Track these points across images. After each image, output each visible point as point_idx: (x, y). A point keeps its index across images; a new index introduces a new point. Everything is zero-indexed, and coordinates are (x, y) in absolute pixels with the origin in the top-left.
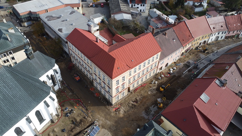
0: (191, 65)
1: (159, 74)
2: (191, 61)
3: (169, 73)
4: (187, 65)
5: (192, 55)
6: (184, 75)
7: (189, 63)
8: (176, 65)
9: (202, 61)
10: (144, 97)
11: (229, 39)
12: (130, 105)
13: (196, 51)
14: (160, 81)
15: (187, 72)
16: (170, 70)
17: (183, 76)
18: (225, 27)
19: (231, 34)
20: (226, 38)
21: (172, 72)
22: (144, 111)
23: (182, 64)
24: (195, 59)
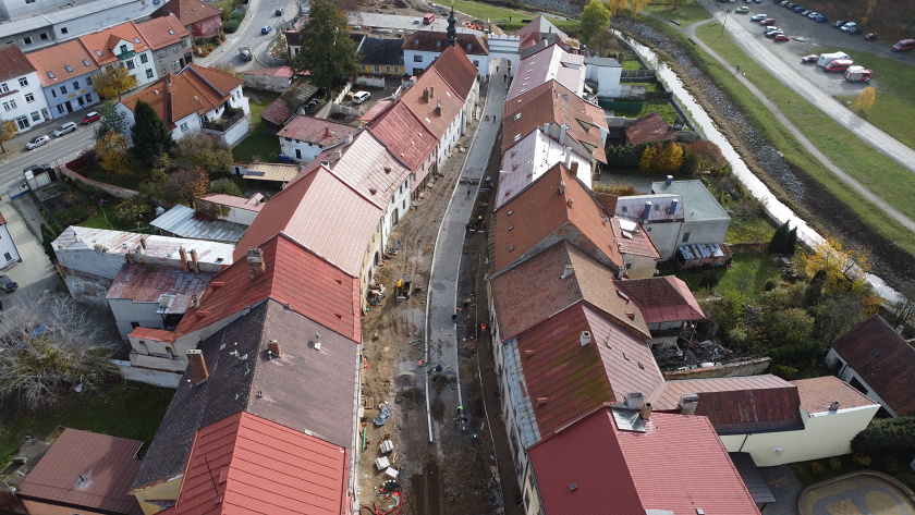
0: (419, 385)
2: (406, 369)
3: (391, 487)
4: (407, 395)
5: (382, 339)
6: (438, 446)
7: (404, 380)
8: (376, 427)
11: (421, 194)
13: (379, 310)
15: (437, 425)
16: (377, 471)
17: (440, 454)
18: (396, 164)
19: (421, 175)
20: (415, 196)
21: (393, 473)
23: (390, 406)
24: (408, 348)
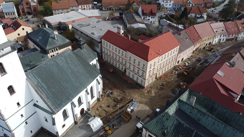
0: (201, 60)
1: (177, 67)
2: (201, 57)
3: (185, 66)
4: (198, 60)
5: (201, 53)
7: (200, 58)
8: (190, 60)
9: (210, 57)
10: (168, 83)
11: (229, 41)
12: (159, 88)
13: (204, 50)
14: (179, 72)
15: (200, 65)
16: (185, 64)
17: (197, 68)
18: (226, 31)
19: (231, 37)
20: (227, 40)
21: (187, 65)
22: (171, 92)
23: (194, 60)
24: (204, 56)
